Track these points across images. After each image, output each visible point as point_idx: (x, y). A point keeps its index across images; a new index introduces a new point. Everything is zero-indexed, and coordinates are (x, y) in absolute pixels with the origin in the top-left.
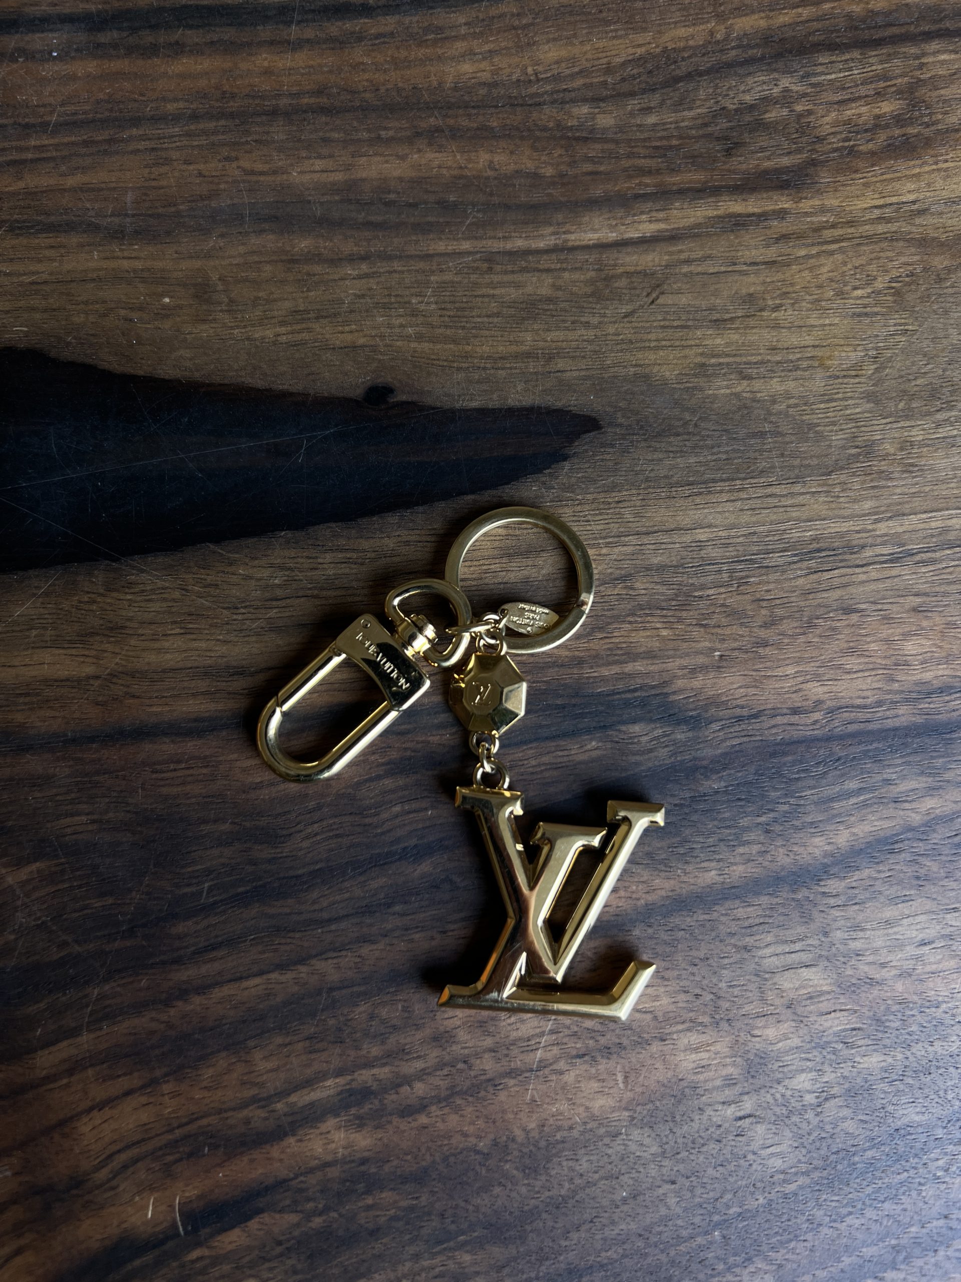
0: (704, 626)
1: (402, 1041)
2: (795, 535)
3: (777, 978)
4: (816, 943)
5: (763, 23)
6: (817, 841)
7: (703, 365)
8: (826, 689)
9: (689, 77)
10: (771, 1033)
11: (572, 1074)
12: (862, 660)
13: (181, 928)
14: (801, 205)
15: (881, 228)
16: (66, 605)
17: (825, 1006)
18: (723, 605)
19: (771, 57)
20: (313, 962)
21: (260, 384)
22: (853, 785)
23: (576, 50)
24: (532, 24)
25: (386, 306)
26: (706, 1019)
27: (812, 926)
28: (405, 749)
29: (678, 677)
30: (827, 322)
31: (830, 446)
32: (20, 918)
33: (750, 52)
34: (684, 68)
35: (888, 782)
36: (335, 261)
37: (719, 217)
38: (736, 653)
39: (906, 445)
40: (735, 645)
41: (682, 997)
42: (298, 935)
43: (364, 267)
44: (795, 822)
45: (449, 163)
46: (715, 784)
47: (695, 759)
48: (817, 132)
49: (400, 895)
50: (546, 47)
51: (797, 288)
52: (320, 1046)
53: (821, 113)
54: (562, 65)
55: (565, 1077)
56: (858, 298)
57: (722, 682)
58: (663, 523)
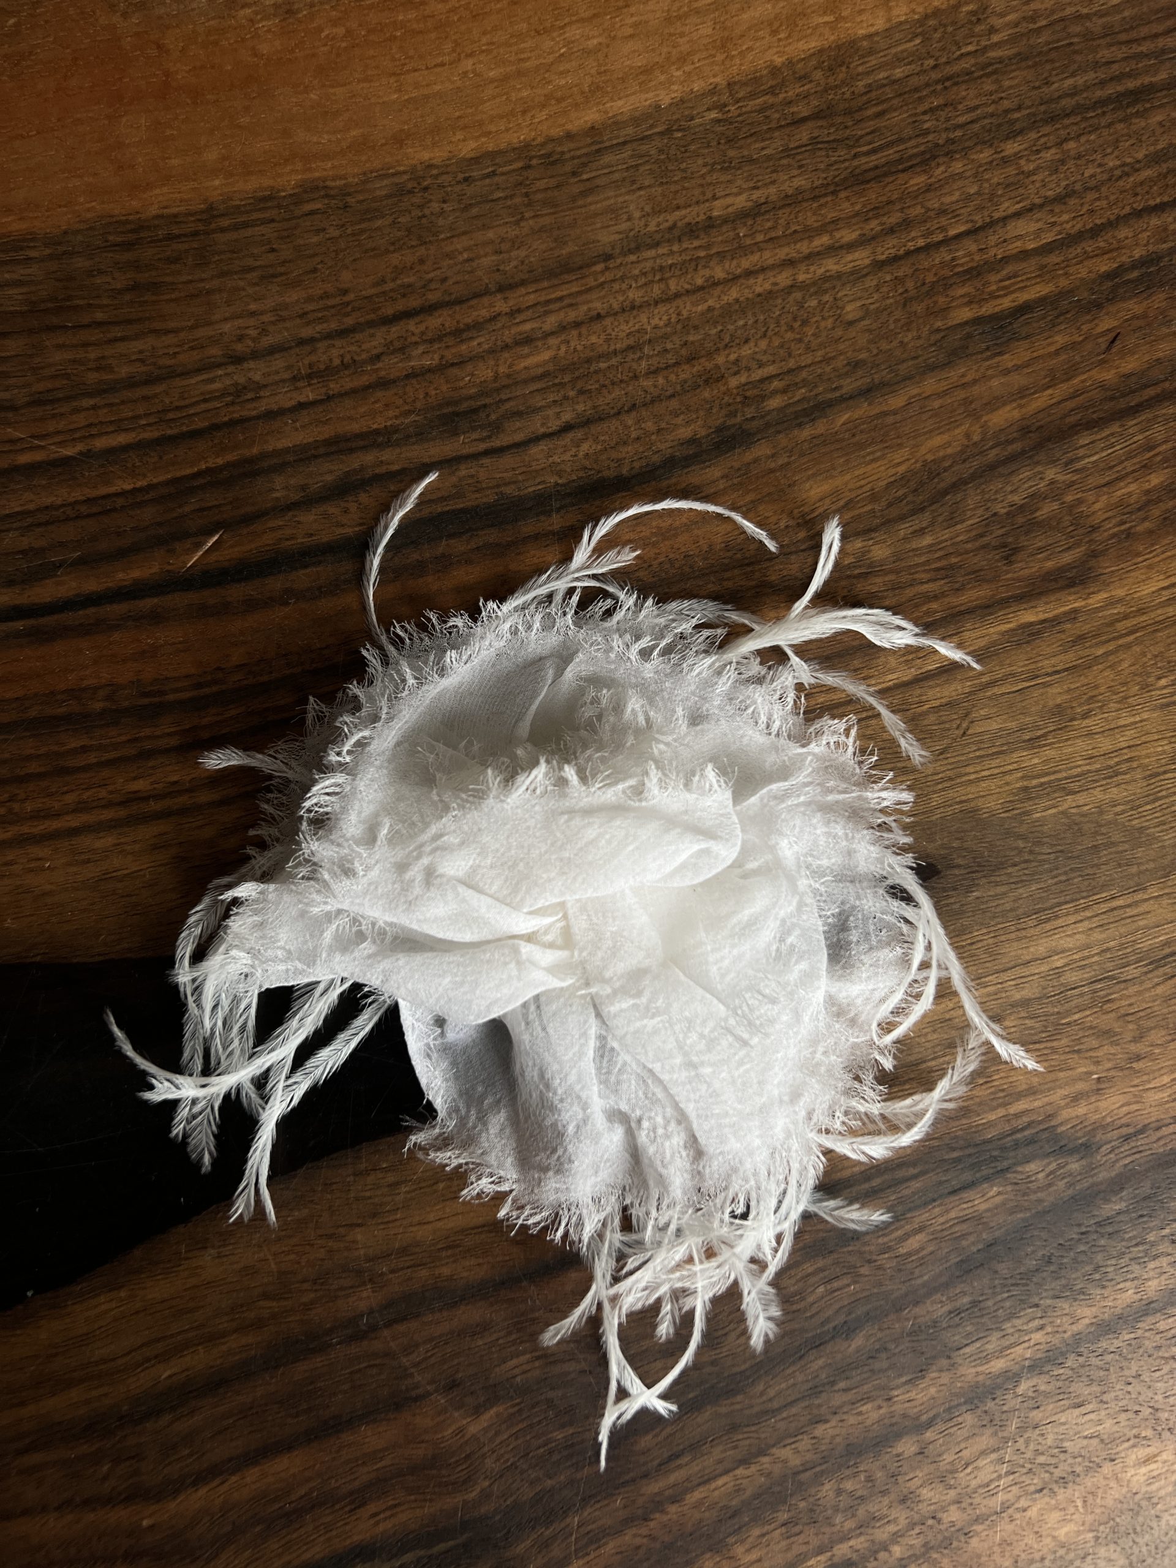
0: (1079, 1051)
1: (872, 1510)
2: (1145, 945)
5: (1016, 414)
7: (1025, 789)
9: (955, 487)
11: (1035, 1509)
14: (1090, 601)
18: (1091, 1028)
19: (1031, 450)
20: (774, 1450)
23: (838, 482)
24: (789, 463)
26: (1149, 1433)
29: (1063, 1108)
30: (1138, 719)
32: (489, 1462)
33: (1010, 448)
34: (949, 478)
37: (1011, 630)
38: (1112, 1073)
40: (1109, 1065)
41: (1123, 1417)
42: (753, 1428)
46: (1115, 1205)
47: (1092, 1185)
48: (1090, 521)
49: (842, 1371)
50: (807, 485)
51: (1102, 689)
52: (797, 1529)
53: (1092, 499)
54: (827, 501)
55: (1029, 1513)
56: (1165, 687)
57: (1102, 1104)
58: (1019, 957)
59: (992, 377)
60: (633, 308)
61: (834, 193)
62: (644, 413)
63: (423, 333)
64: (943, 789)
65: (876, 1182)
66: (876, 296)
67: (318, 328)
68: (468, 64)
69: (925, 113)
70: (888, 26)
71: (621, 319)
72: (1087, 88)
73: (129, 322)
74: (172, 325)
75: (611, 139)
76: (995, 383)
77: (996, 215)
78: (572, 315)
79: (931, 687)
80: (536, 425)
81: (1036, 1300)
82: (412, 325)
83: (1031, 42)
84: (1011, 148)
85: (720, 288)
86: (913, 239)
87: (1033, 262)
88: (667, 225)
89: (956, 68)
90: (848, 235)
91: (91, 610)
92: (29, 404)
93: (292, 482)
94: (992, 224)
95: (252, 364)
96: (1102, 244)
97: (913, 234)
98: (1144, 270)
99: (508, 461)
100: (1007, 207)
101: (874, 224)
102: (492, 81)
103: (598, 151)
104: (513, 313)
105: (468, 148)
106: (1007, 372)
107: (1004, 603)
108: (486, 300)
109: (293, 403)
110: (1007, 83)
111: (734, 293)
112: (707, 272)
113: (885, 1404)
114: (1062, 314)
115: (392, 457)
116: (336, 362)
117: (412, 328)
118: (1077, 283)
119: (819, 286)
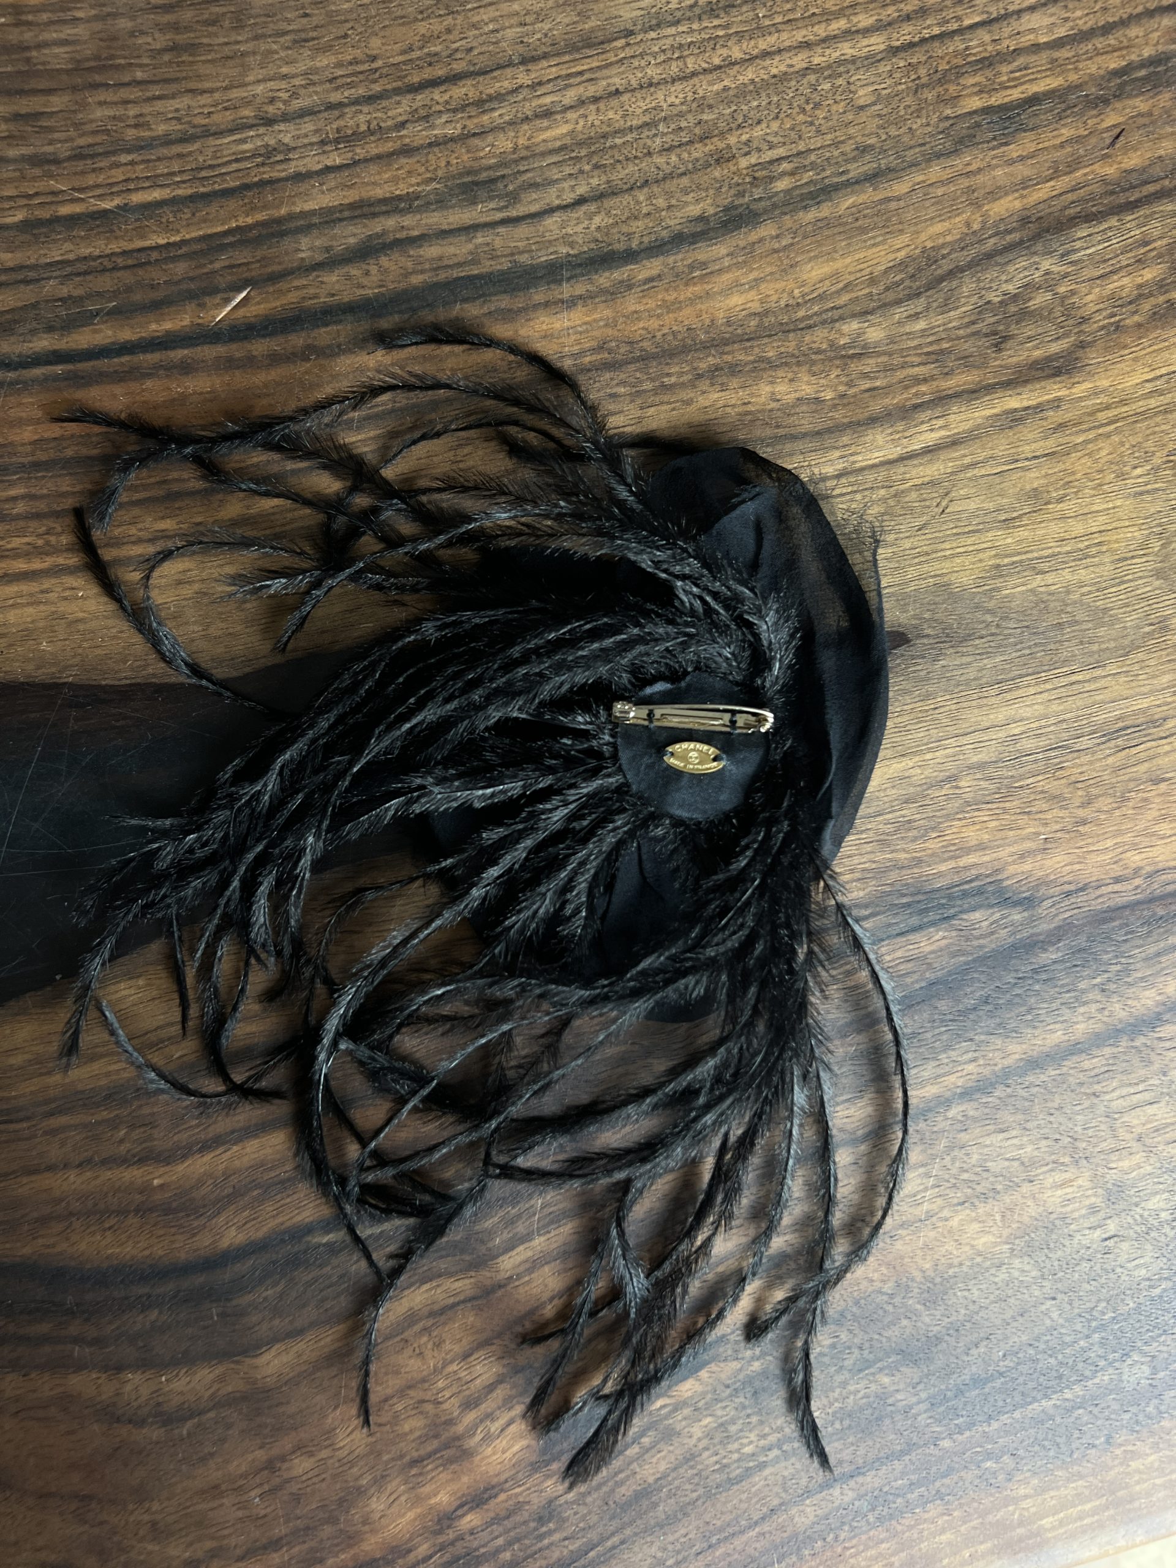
0: (1029, 813)
2: (1101, 717)
3: (1125, 1117)
4: (1157, 1082)
5: (1018, 205)
6: (1151, 993)
7: (998, 566)
8: (1143, 856)
9: (951, 274)
10: (1125, 1164)
11: (956, 1219)
14: (1074, 390)
15: (1153, 402)
18: (1042, 792)
19: (1029, 240)
23: (838, 265)
24: (792, 244)
26: (1067, 1160)
27: (1152, 1068)
29: (1010, 864)
30: (1111, 505)
31: (1125, 627)
33: (1009, 238)
34: (946, 266)
37: (996, 415)
38: (1059, 835)
40: (1058, 827)
41: (1044, 1143)
44: (1127, 979)
45: (733, 401)
46: (1051, 955)
47: (1032, 935)
48: (1080, 313)
50: (809, 266)
51: (1078, 476)
53: (1084, 291)
54: (827, 283)
55: (950, 1223)
56: (1140, 476)
57: (1048, 863)
58: (978, 723)
59: (997, 166)
60: (651, 85)
62: (656, 189)
63: (447, 102)
64: (919, 564)
66: (889, 82)
67: (347, 93)
71: (639, 96)
73: (166, 81)
74: (207, 85)
76: (999, 172)
77: (1011, 8)
78: (591, 90)
79: (915, 466)
80: (551, 197)
81: (971, 1035)
82: (437, 94)
85: (737, 67)
86: (929, 27)
87: (1044, 56)
90: (864, 20)
91: (125, 359)
92: (70, 159)
93: (317, 243)
94: (1006, 16)
95: (282, 127)
96: (1113, 42)
97: (928, 22)
98: (1152, 69)
99: (523, 231)
101: (890, 10)
104: (533, 86)
106: (1011, 162)
107: (990, 389)
108: (509, 72)
109: (320, 166)
111: (750, 74)
112: (725, 52)
114: (1069, 108)
115: (412, 223)
116: (363, 128)
117: (437, 97)
118: (1086, 78)
119: (833, 70)
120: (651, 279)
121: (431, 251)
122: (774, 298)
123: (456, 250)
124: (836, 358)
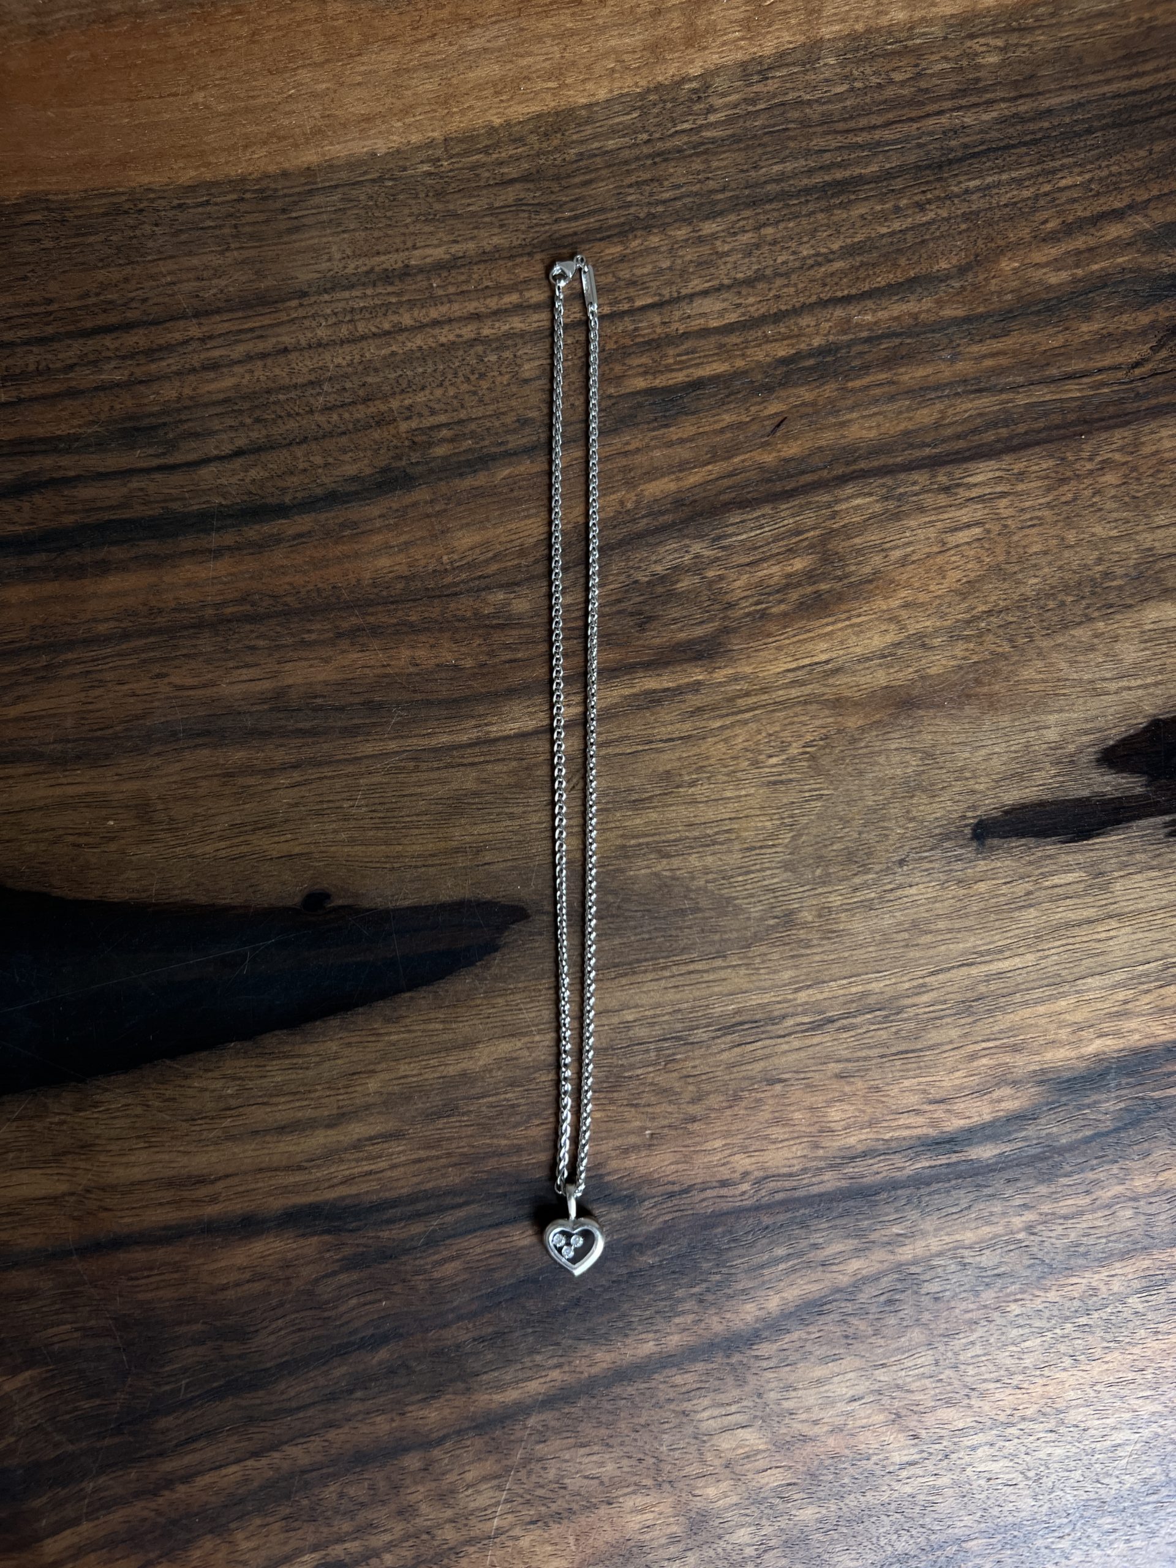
0: (636, 1106)
1: (370, 1517)
2: (717, 1010)
3: (715, 1440)
4: (751, 1404)
5: (673, 486)
6: (750, 1307)
7: (624, 847)
8: (753, 1160)
10: (711, 1492)
11: (527, 1539)
12: (787, 1129)
13: (164, 1423)
14: (714, 675)
15: (794, 692)
16: (38, 1126)
17: (761, 1464)
18: (652, 1084)
19: (682, 522)
20: (285, 1447)
21: (203, 900)
22: (780, 1251)
23: (490, 534)
24: (445, 510)
25: (319, 813)
26: (649, 1482)
27: (746, 1389)
28: (358, 1245)
29: (612, 1159)
30: (743, 793)
31: (749, 919)
32: (18, 1421)
33: (661, 519)
35: (815, 1246)
36: (270, 772)
37: (635, 695)
38: (666, 1131)
39: (824, 911)
40: (666, 1122)
41: (625, 1462)
42: (269, 1424)
43: (297, 776)
44: (726, 1291)
45: (372, 663)
46: (649, 1259)
47: (630, 1236)
48: (728, 598)
49: (361, 1382)
50: (460, 534)
51: (712, 761)
52: (296, 1524)
53: (732, 577)
54: (478, 551)
55: (520, 1543)
56: (775, 766)
57: (651, 1160)
59: (656, 447)
60: (320, 345)
61: (529, 254)
62: (314, 446)
63: (117, 349)
65: (420, 1206)
67: (20, 333)
68: (199, 97)
69: (630, 186)
70: (609, 96)
71: (307, 355)
72: (795, 175)
75: (323, 181)
76: (657, 453)
77: (684, 292)
78: (261, 346)
80: (211, 447)
81: (558, 1338)
82: (108, 341)
83: (748, 124)
84: (709, 228)
85: (406, 334)
87: (713, 340)
88: (365, 269)
89: (669, 145)
94: (679, 299)
96: (783, 330)
98: (820, 359)
99: (177, 478)
100: (697, 284)
102: (220, 114)
103: (310, 191)
104: (202, 340)
105: (189, 176)
106: (670, 444)
107: (631, 667)
108: (181, 324)
110: (715, 164)
111: (419, 341)
112: (395, 318)
113: (397, 1418)
114: (733, 393)
115: (68, 464)
116: (32, 367)
117: (108, 343)
118: (753, 365)
119: (501, 342)
120: (300, 535)
121: (86, 492)
122: (423, 562)
123: (111, 493)
124: (478, 627)
